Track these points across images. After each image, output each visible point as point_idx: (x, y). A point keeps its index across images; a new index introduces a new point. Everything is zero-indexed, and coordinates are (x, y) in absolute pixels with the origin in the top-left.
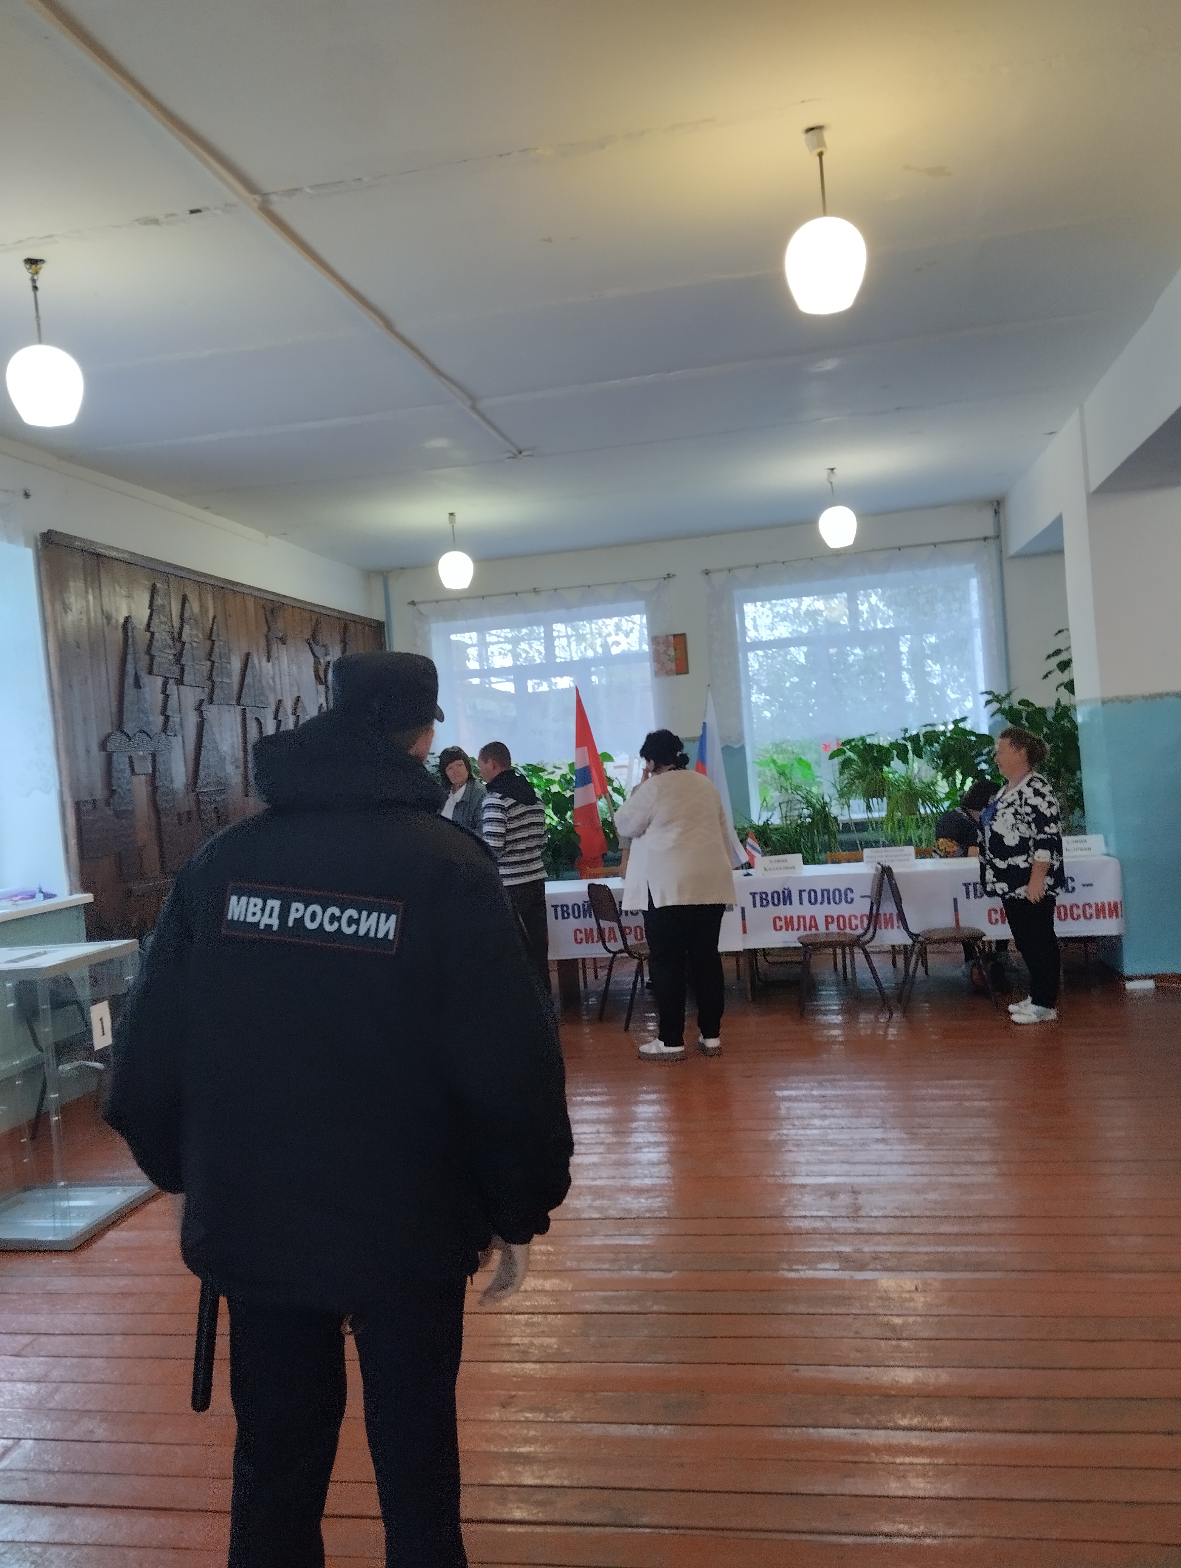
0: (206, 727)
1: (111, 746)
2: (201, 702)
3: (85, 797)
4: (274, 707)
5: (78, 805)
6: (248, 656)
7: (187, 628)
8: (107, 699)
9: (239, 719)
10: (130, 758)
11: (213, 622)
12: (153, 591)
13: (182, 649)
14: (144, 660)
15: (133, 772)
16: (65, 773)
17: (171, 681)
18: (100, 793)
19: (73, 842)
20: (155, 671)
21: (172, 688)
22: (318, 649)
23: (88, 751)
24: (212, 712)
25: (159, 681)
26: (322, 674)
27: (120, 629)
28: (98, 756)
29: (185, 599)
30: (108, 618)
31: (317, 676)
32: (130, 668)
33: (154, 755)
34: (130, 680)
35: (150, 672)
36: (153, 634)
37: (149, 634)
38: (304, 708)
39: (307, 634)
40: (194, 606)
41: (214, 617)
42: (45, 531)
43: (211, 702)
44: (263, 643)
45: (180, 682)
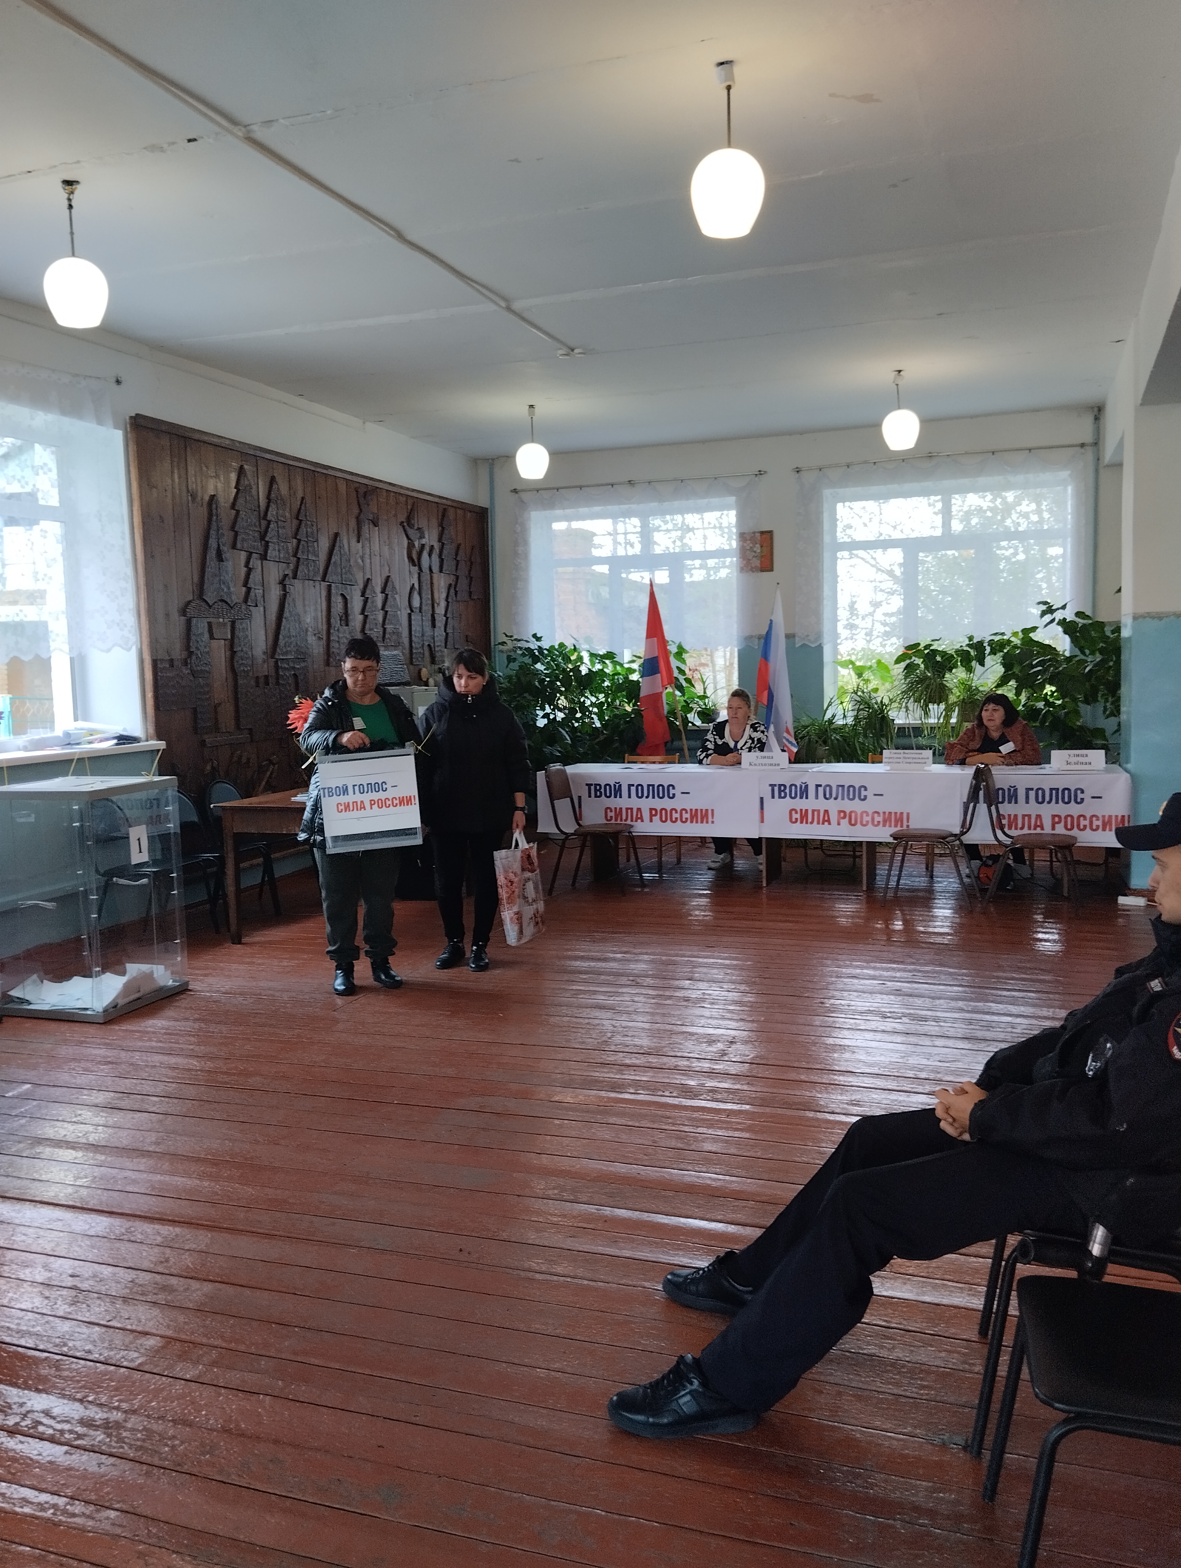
0: (289, 599)
1: (190, 611)
2: (286, 576)
3: (162, 654)
4: (361, 586)
5: (155, 663)
6: (336, 535)
7: (273, 506)
8: (188, 570)
9: (324, 593)
10: (210, 624)
11: (302, 503)
12: (241, 471)
13: (268, 527)
14: (228, 536)
15: (212, 637)
16: (145, 633)
17: (254, 555)
18: (178, 653)
19: (150, 695)
20: (239, 546)
21: (255, 562)
22: (411, 532)
23: (167, 615)
24: (296, 587)
25: (243, 555)
26: (415, 556)
27: (205, 506)
28: (178, 622)
29: (273, 480)
30: (194, 496)
31: (410, 558)
32: (213, 543)
33: (233, 623)
34: (212, 554)
35: (234, 547)
36: (238, 512)
37: (234, 512)
38: (394, 588)
39: (402, 517)
40: (283, 487)
41: (303, 498)
42: (133, 415)
43: (295, 577)
44: (353, 523)
45: (264, 557)
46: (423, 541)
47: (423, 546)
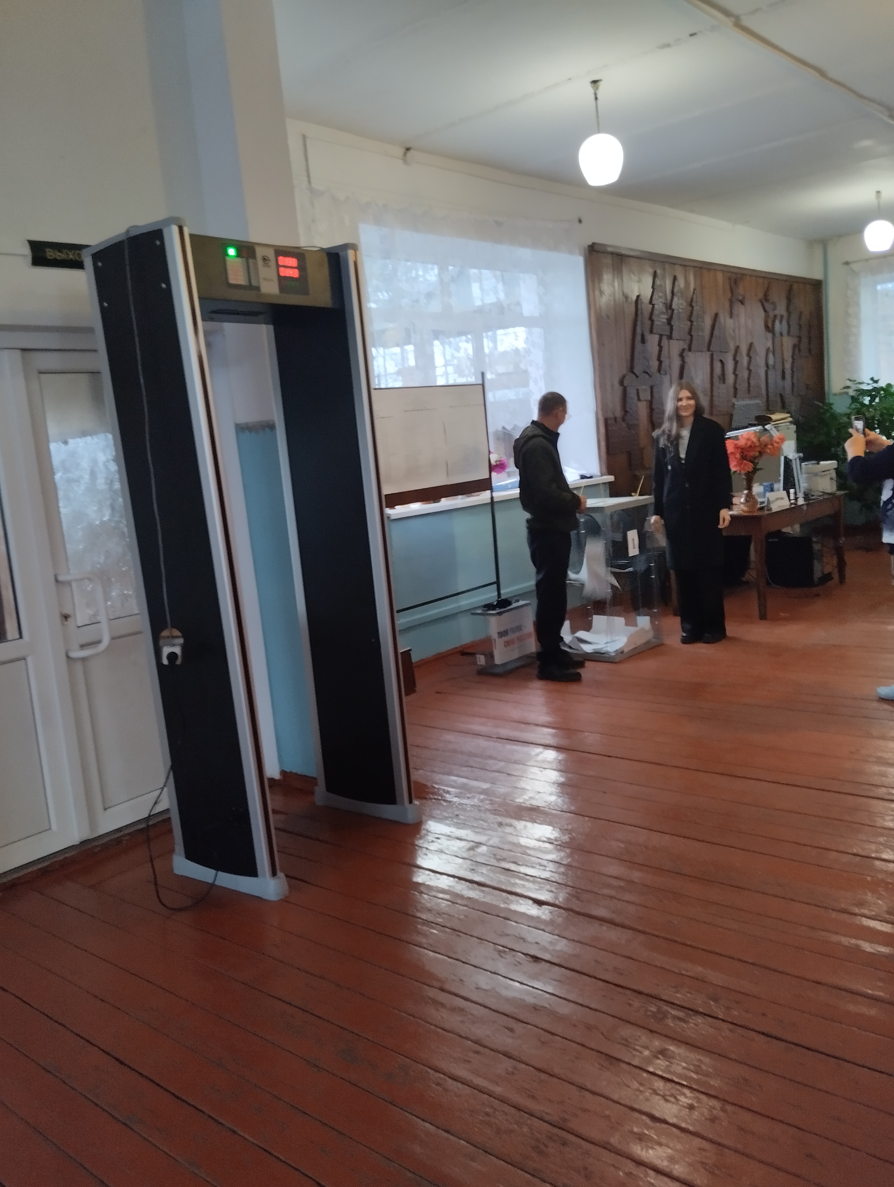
0: (686, 366)
1: (626, 383)
2: (683, 350)
3: (610, 415)
4: (733, 352)
5: (606, 421)
6: (716, 315)
7: (675, 299)
8: (624, 351)
9: (708, 361)
10: (638, 390)
11: (694, 293)
12: (655, 275)
13: (672, 314)
14: (648, 323)
15: (639, 399)
16: (599, 400)
17: (664, 338)
18: (619, 413)
19: (603, 444)
20: (654, 331)
21: (665, 341)
22: (767, 305)
23: (612, 386)
24: (690, 357)
25: (656, 338)
26: (770, 325)
27: (634, 305)
28: (618, 389)
29: (675, 279)
30: (626, 298)
31: (767, 327)
32: (639, 331)
33: (652, 388)
34: (638, 338)
35: (651, 332)
36: (653, 305)
37: (651, 306)
38: (755, 351)
39: (761, 295)
40: (681, 283)
41: (694, 290)
42: (590, 244)
43: (690, 349)
44: (727, 304)
45: (670, 337)
46: (776, 312)
47: (775, 316)
